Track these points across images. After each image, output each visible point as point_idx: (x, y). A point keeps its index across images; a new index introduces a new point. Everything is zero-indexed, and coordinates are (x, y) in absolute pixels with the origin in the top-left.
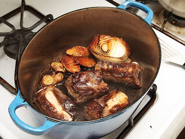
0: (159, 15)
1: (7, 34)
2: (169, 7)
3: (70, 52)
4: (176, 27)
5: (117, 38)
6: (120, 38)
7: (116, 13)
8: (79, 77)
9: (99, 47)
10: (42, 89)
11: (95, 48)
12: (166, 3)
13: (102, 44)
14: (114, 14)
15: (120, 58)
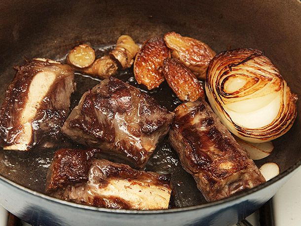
3: (174, 40)
5: (286, 89)
6: (292, 91)
8: (115, 92)
9: (226, 73)
10: (44, 60)
11: (218, 69)
13: (240, 72)
15: (239, 127)
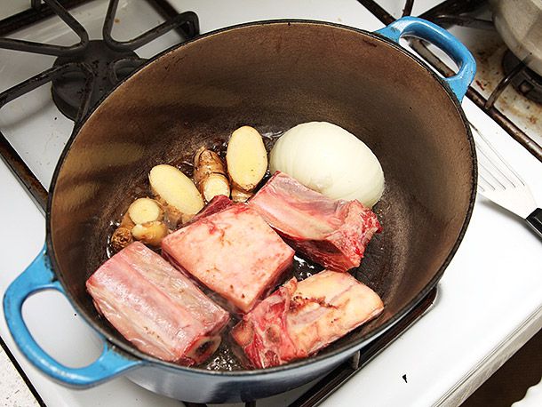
0: (489, 59)
1: (64, 50)
2: (521, 47)
4: (528, 103)
7: (370, 47)
12: (517, 37)
14: (365, 49)
